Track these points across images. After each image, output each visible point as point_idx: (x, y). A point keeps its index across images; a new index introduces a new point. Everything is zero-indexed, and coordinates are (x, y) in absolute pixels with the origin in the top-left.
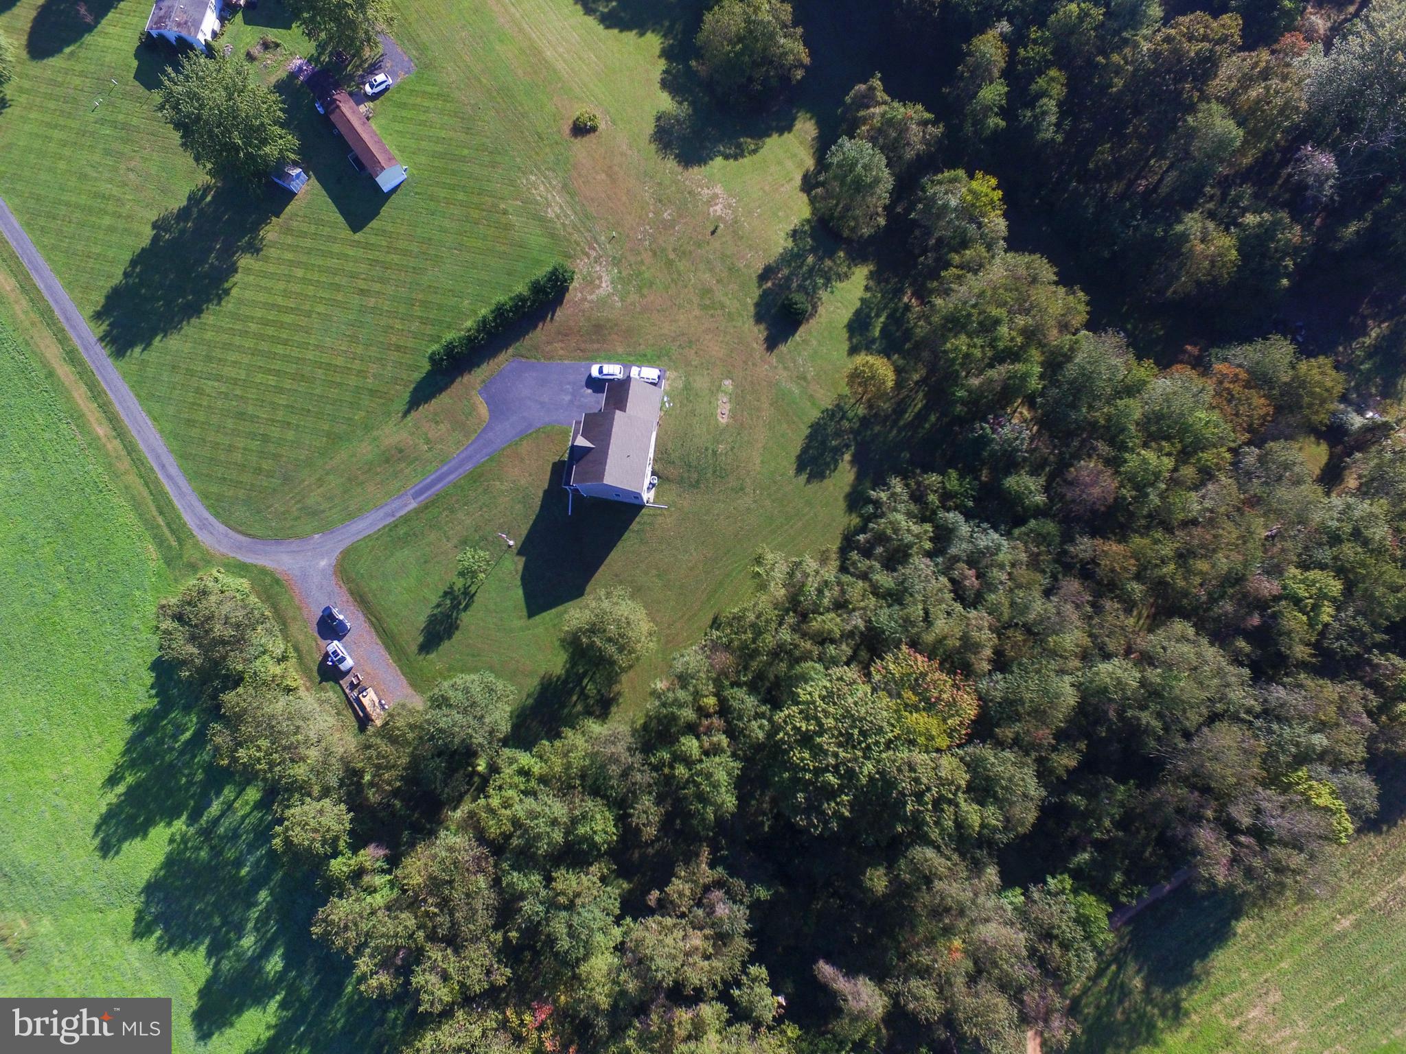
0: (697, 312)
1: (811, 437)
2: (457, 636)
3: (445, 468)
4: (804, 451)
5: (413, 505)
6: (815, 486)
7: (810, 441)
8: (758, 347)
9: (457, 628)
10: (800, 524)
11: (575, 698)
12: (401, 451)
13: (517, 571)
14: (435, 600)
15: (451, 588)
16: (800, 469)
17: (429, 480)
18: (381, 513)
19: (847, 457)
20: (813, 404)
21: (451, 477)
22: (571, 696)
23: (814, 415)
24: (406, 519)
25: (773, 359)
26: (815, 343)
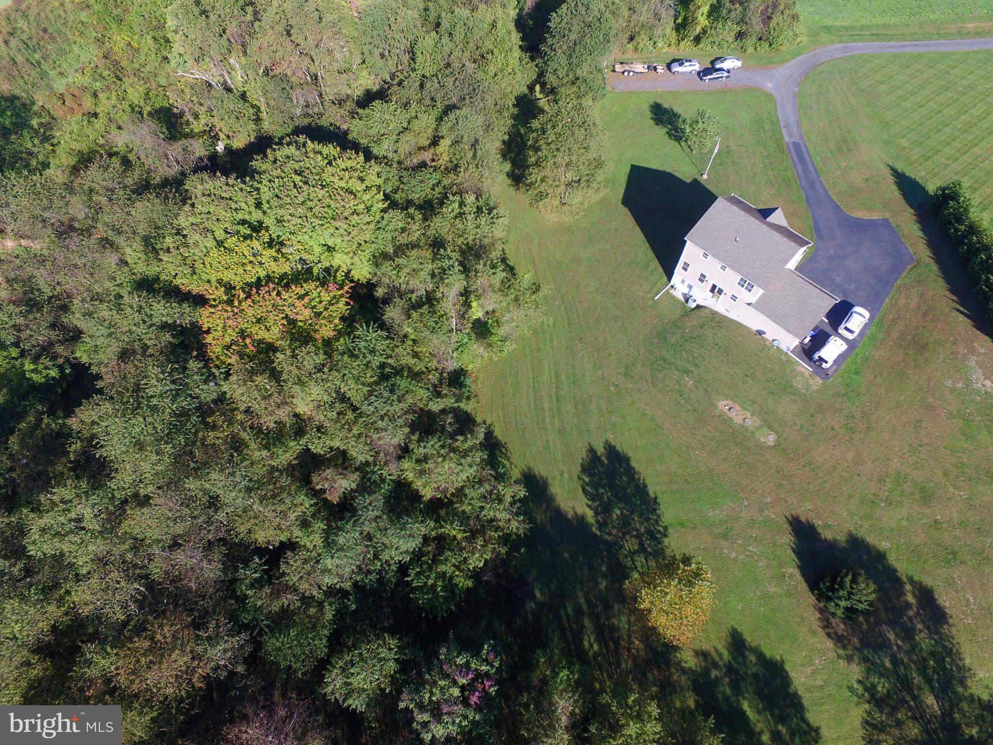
0: (896, 463)
1: (642, 490)
4: (630, 471)
6: (581, 454)
7: (637, 486)
8: (806, 511)
10: (546, 407)
16: (611, 450)
19: (589, 513)
20: (681, 524)
23: (668, 514)
25: (778, 516)
26: (772, 589)
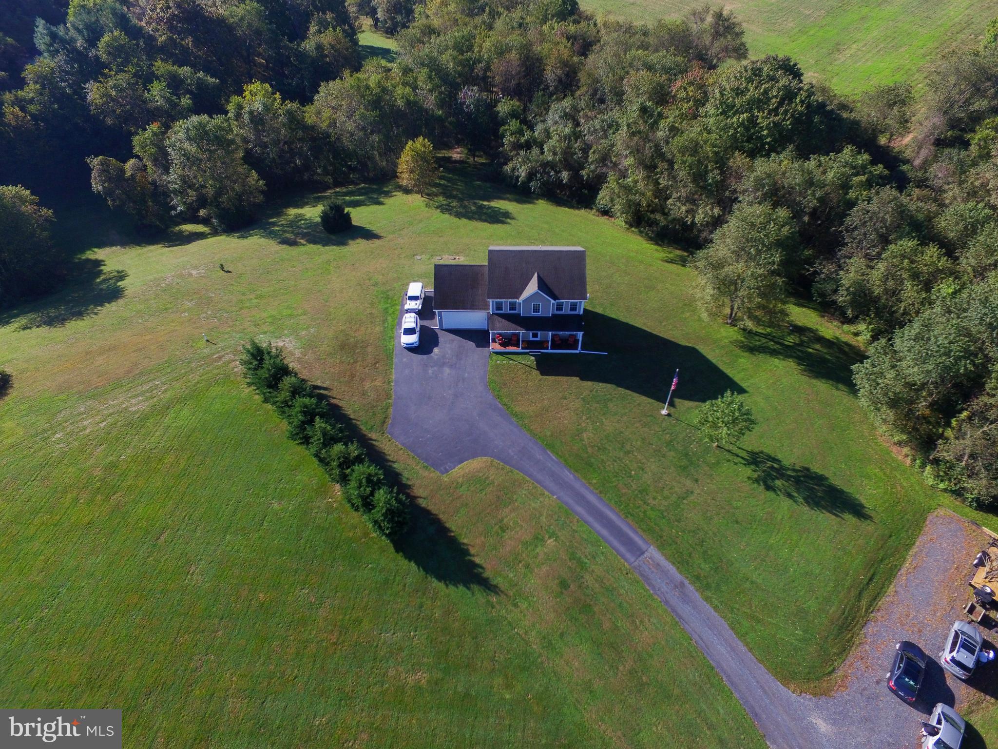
2: (817, 468)
3: (579, 509)
5: (653, 552)
9: (808, 469)
11: (811, 350)
12: (564, 585)
13: (697, 407)
14: (785, 504)
15: (757, 481)
17: (605, 532)
18: (685, 610)
21: (591, 498)
22: (810, 353)
24: (682, 561)
